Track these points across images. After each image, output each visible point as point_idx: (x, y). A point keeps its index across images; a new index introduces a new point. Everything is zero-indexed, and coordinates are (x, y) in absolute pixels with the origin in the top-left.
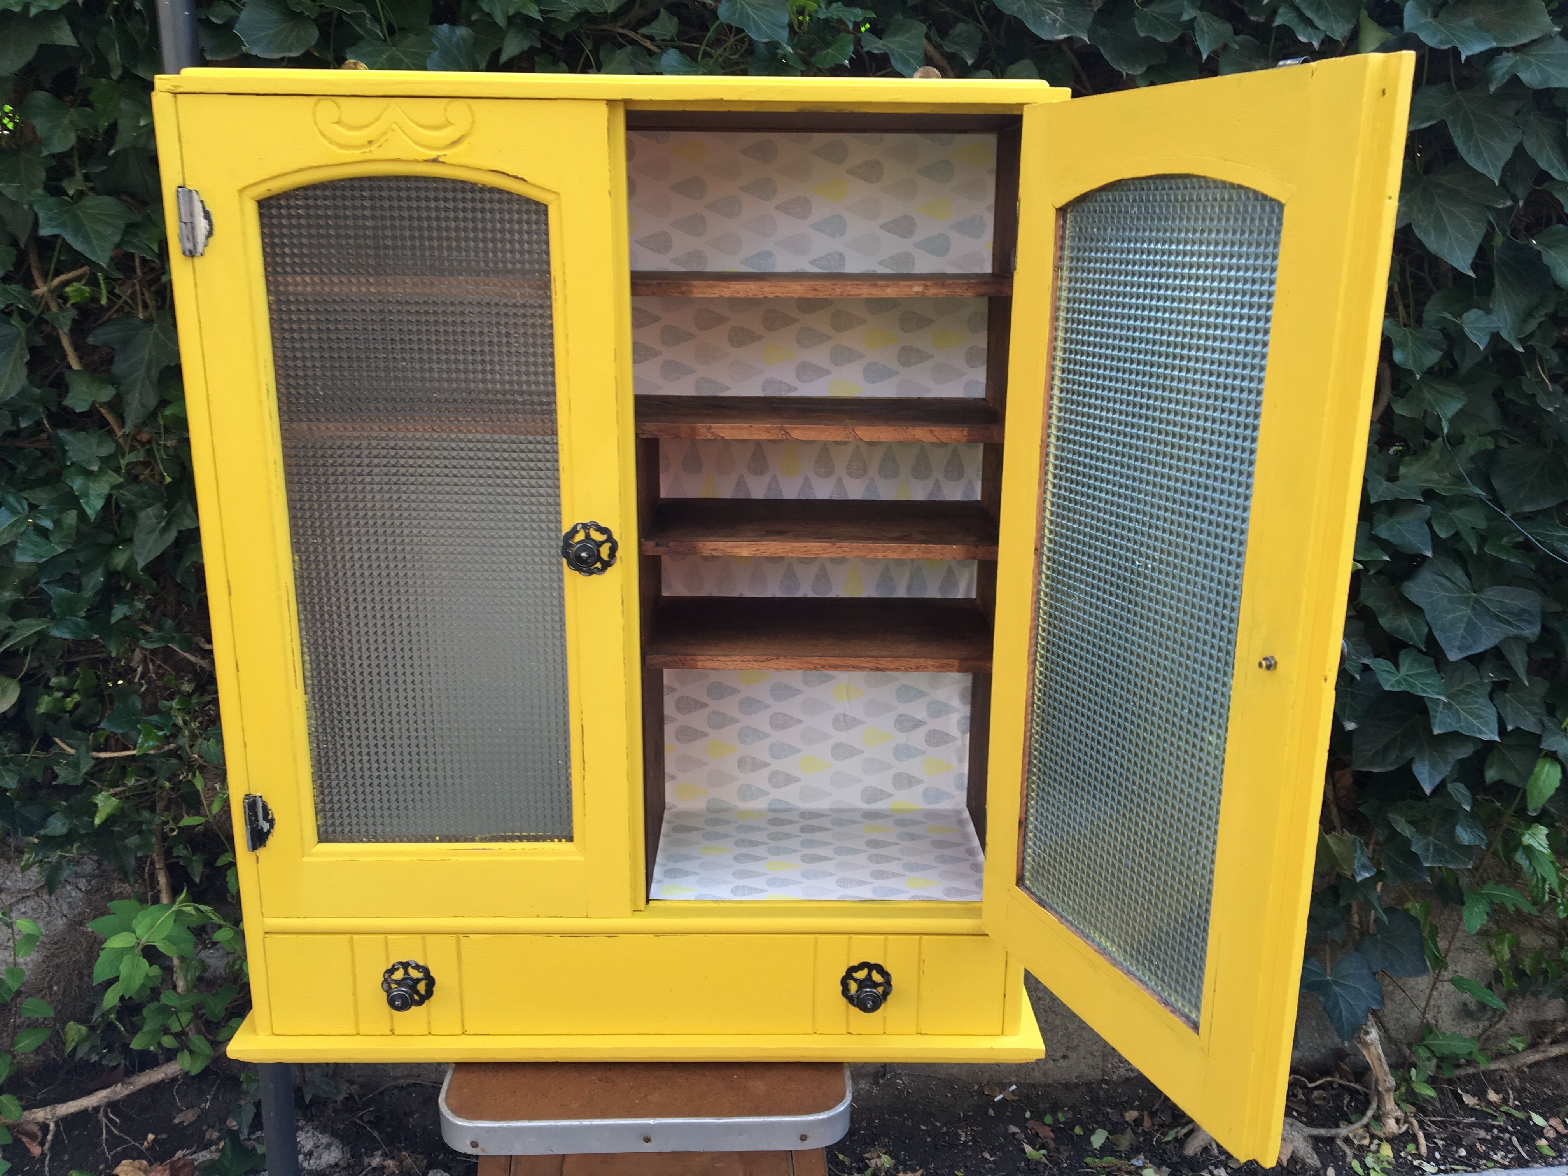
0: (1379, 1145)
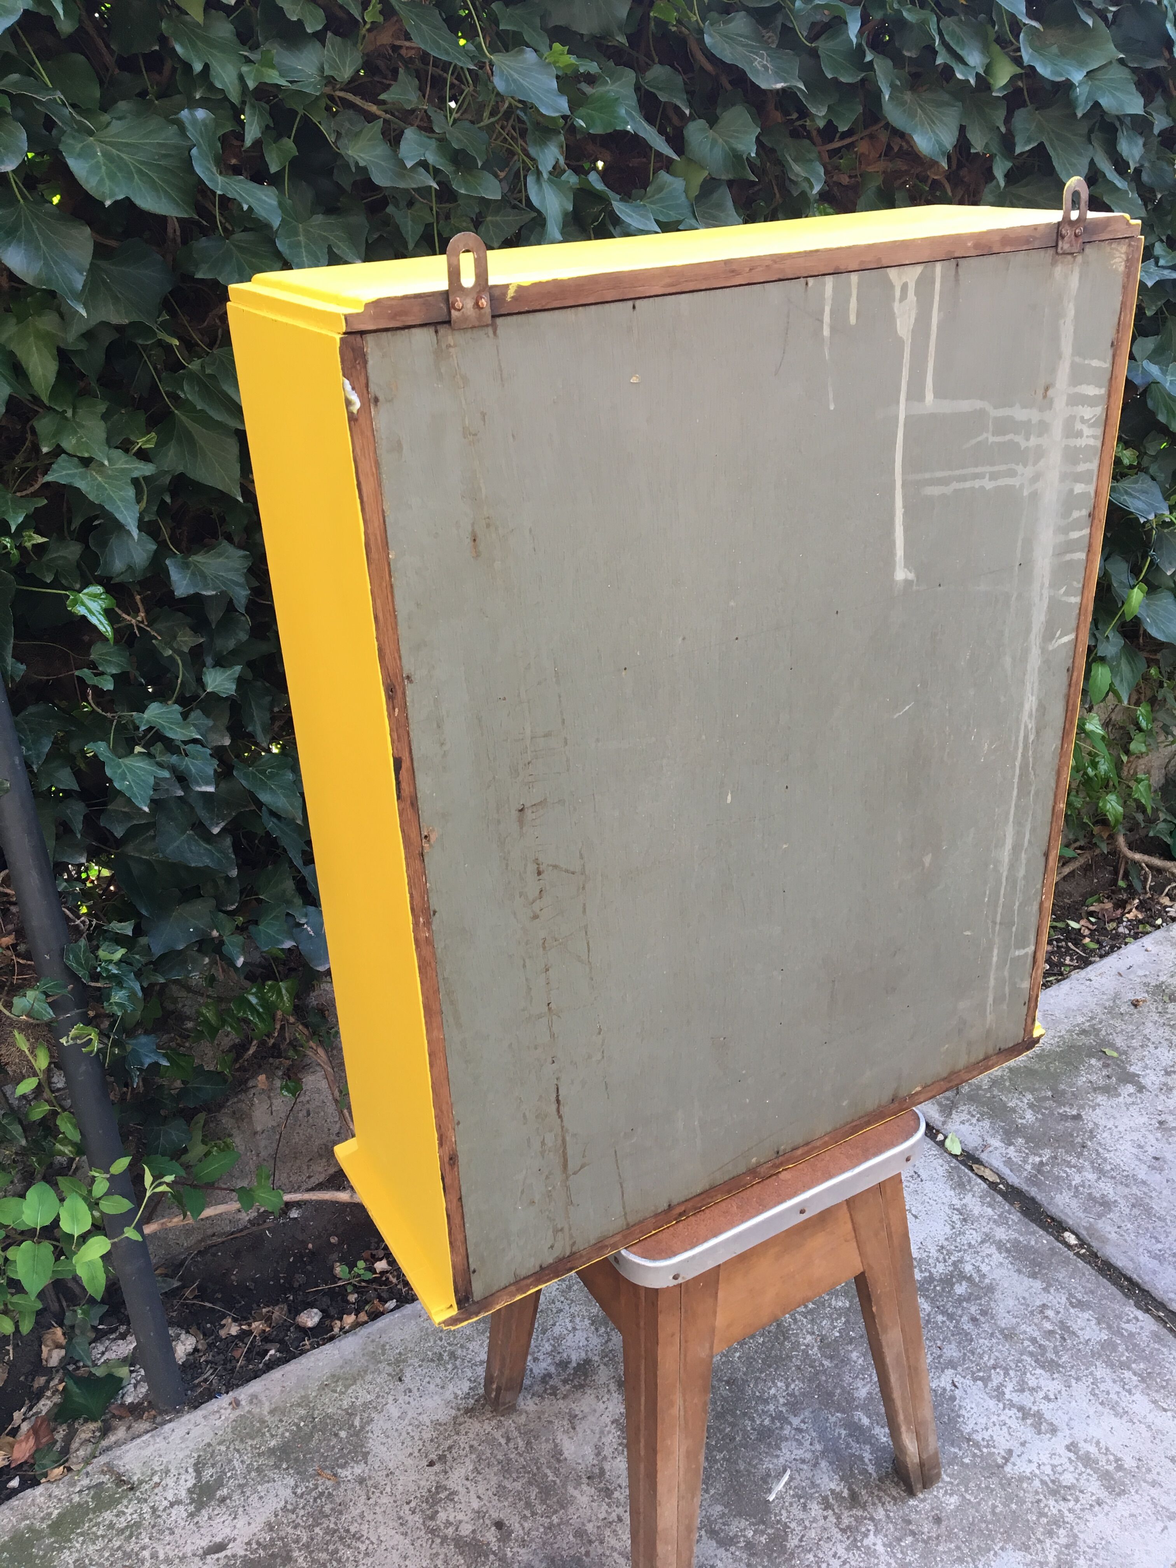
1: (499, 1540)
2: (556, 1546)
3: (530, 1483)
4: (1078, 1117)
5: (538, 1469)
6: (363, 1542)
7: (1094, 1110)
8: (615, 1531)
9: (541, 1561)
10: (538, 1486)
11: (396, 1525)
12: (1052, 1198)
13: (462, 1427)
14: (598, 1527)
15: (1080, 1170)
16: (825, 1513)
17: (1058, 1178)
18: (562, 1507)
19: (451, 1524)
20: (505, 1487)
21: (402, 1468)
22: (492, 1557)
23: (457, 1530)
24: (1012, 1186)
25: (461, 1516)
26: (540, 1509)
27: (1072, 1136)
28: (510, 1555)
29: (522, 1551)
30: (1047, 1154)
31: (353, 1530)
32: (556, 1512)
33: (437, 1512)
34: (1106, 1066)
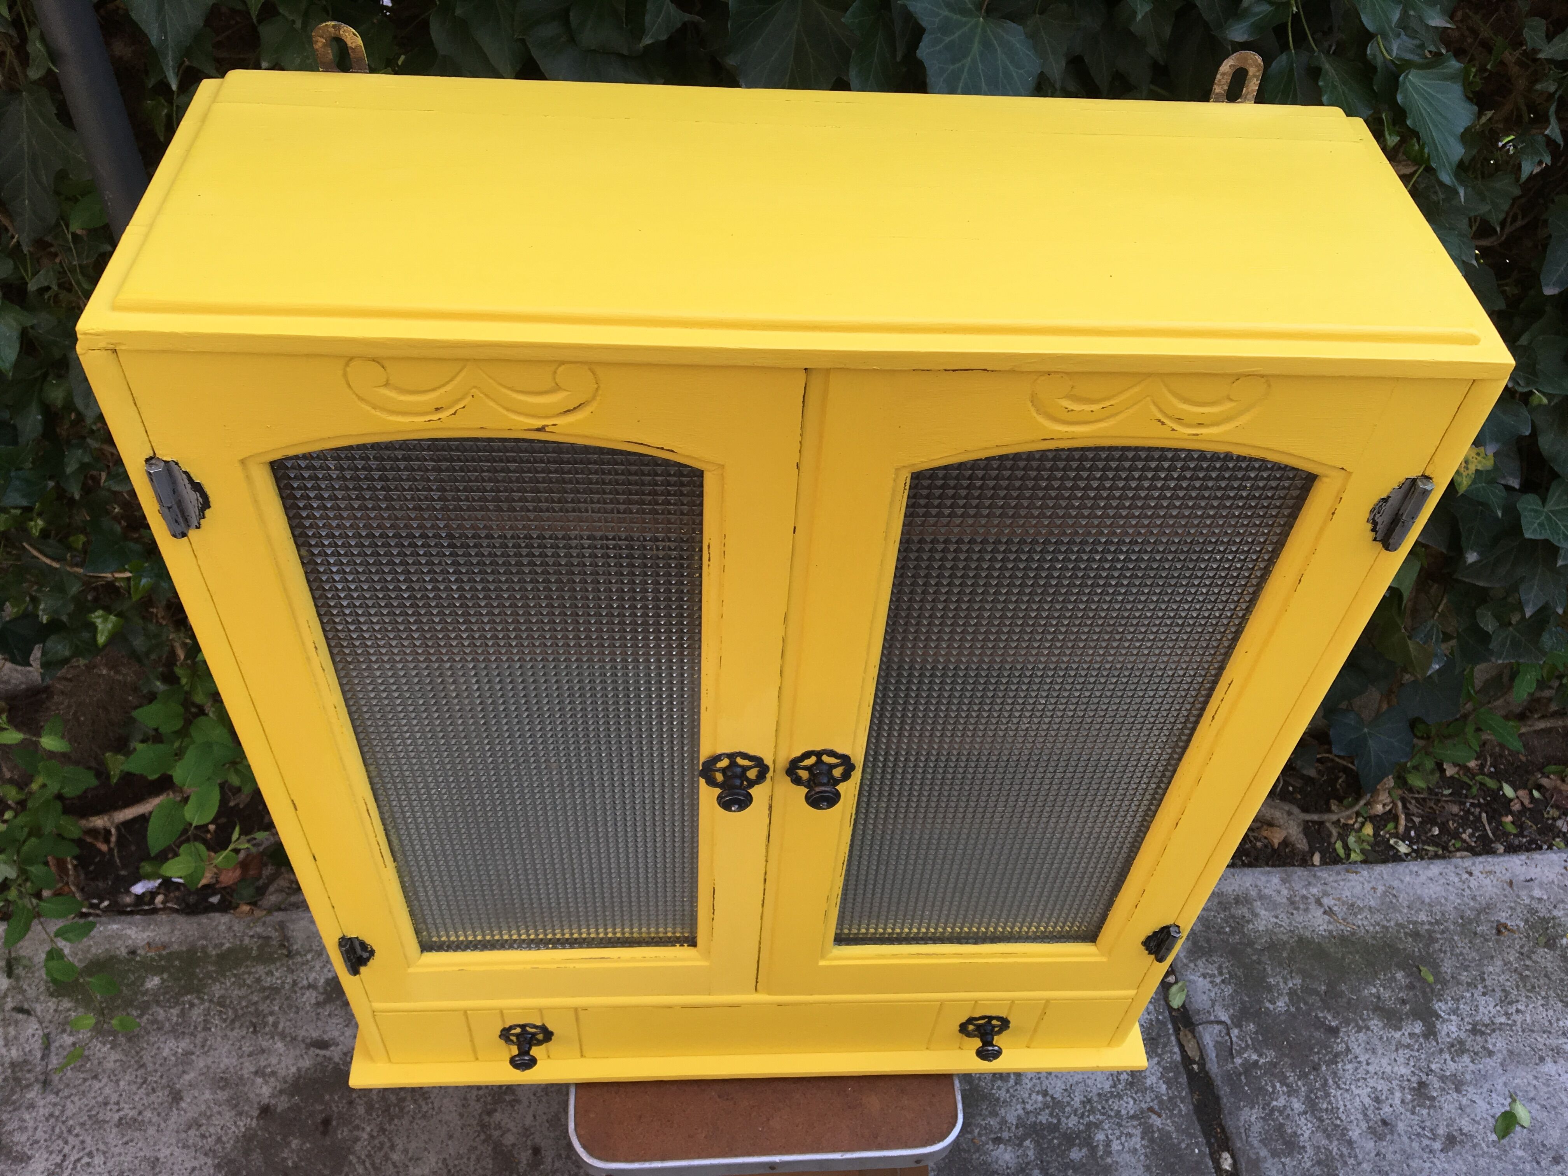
0: (1363, 824)
4: (1334, 1032)
7: (1358, 1032)
12: (1239, 1109)
15: (1292, 1092)
17: (1262, 1090)
24: (1207, 1073)
27: (1311, 1049)
30: (1270, 1055)
34: (1411, 987)
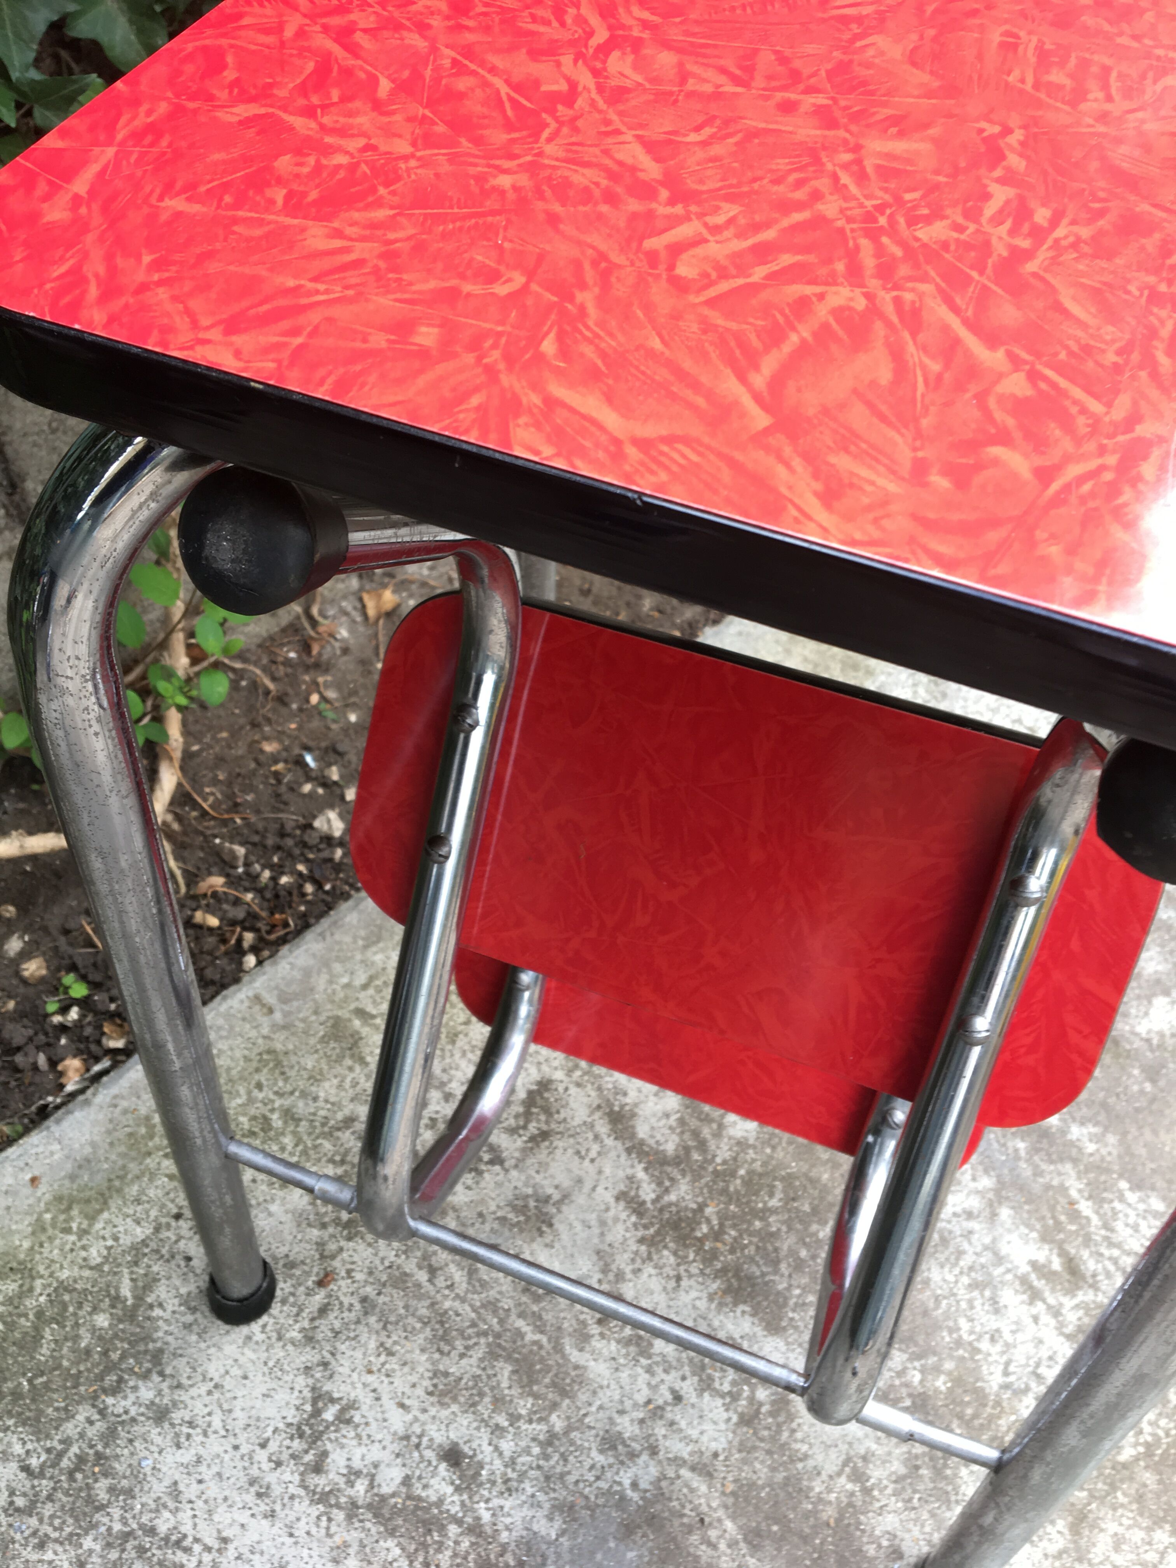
1: (458, 1489)
2: (571, 1479)
3: (493, 1355)
5: (501, 1322)
6: (187, 1550)
8: (672, 1423)
9: (551, 1519)
10: (509, 1358)
11: (250, 1498)
13: (337, 1263)
14: (642, 1421)
16: (1034, 1311)
18: (564, 1393)
19: (358, 1474)
20: (446, 1374)
21: (235, 1371)
22: (453, 1530)
23: (371, 1486)
25: (375, 1453)
26: (524, 1406)
28: (486, 1517)
29: (508, 1503)
31: (163, 1528)
32: (555, 1406)
33: (325, 1454)
